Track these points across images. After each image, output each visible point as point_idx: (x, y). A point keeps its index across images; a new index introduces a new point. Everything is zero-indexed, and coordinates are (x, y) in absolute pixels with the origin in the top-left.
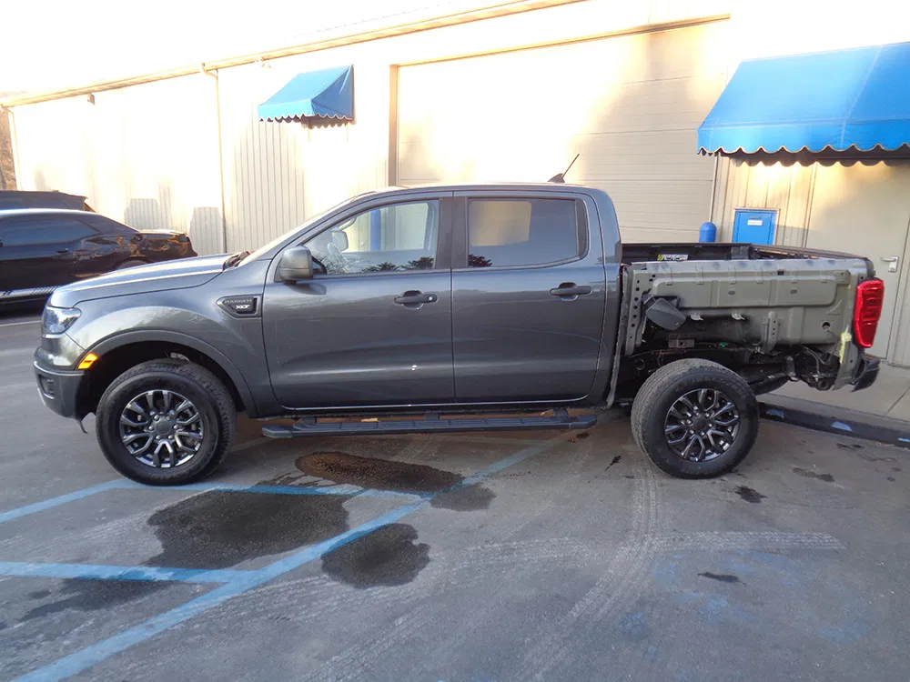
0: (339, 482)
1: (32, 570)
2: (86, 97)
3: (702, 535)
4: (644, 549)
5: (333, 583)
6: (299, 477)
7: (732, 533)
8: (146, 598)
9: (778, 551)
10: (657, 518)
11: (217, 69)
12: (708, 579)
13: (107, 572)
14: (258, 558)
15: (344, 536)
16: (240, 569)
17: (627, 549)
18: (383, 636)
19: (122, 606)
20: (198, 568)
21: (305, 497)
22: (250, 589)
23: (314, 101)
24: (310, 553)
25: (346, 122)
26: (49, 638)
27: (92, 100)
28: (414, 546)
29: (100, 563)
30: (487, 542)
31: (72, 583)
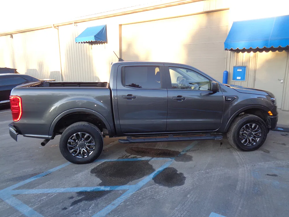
0: (143, 156)
1: (63, 190)
2: (9, 36)
3: (260, 163)
4: (246, 169)
5: (161, 187)
6: (130, 155)
7: (267, 162)
8: (106, 196)
9: (283, 167)
10: (244, 160)
11: (58, 27)
12: (269, 176)
13: (89, 189)
14: (133, 181)
15: (155, 172)
16: (130, 184)
17: (241, 169)
18: (186, 201)
19: (100, 199)
20: (116, 185)
21: (135, 162)
22: (137, 190)
23: (95, 36)
24: (148, 178)
25: (104, 43)
26: (83, 211)
27: (12, 37)
28: (178, 174)
29: (84, 186)
30: (199, 171)
31: (80, 193)
